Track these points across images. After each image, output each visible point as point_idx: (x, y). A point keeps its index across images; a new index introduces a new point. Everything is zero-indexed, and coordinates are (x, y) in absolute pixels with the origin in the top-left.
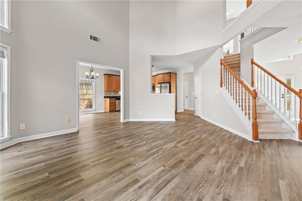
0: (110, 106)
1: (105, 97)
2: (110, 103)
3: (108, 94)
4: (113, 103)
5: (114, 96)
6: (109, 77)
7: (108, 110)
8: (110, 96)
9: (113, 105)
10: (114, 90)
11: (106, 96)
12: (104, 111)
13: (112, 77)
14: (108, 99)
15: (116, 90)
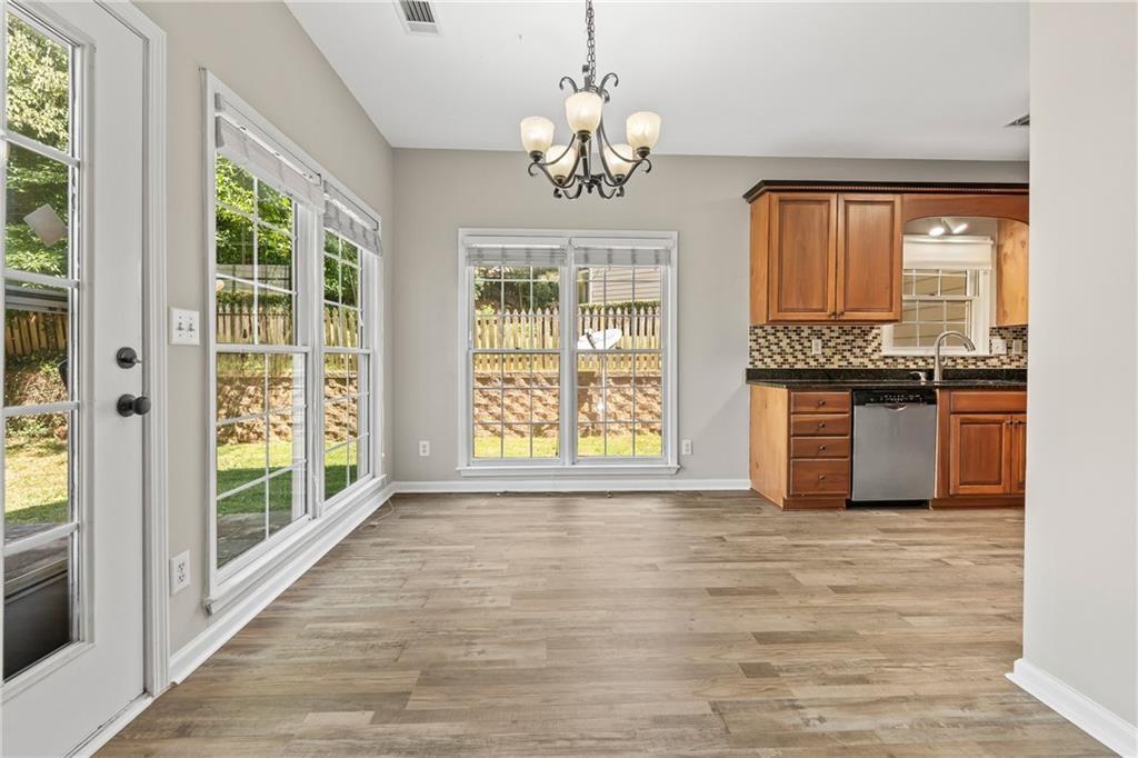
0: (794, 455)
1: (754, 375)
2: (795, 431)
3: (782, 353)
4: (820, 429)
5: (836, 363)
6: (790, 208)
7: (777, 484)
8: (800, 366)
9: (820, 451)
10: (836, 319)
11: (760, 365)
12: (745, 484)
13: (816, 207)
14: (778, 396)
15: (849, 316)
